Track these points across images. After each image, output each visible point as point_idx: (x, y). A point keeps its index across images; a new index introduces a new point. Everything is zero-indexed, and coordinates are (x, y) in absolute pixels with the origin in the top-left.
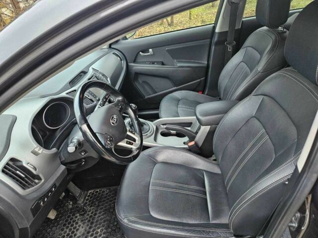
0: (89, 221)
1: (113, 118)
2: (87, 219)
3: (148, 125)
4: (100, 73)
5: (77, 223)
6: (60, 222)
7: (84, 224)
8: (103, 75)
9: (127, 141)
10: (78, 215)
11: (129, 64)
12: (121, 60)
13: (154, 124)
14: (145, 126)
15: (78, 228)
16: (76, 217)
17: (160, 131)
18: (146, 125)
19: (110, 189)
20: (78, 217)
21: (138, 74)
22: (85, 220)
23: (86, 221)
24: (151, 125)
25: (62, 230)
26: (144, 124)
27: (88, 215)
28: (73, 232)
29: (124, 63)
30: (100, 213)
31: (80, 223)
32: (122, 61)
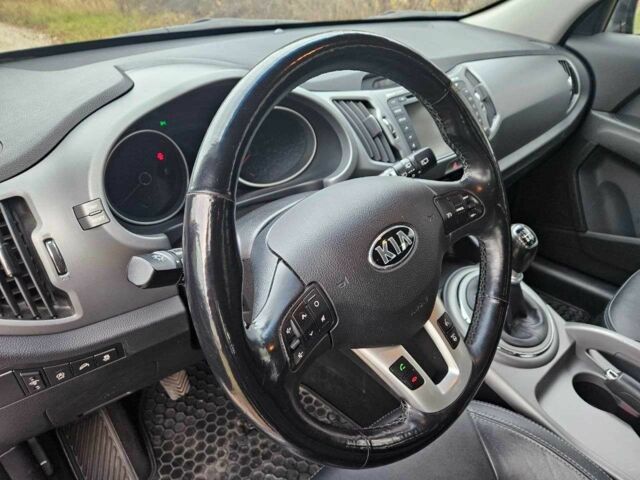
0: (244, 461)
1: (393, 234)
2: (245, 451)
3: (545, 323)
4: (481, 90)
5: (221, 443)
6: (199, 411)
7: (232, 456)
8: (487, 100)
9: (402, 360)
10: (239, 423)
11: (594, 113)
12: (575, 90)
13: (569, 333)
14: (530, 321)
15: (215, 455)
16: (232, 426)
17: (578, 369)
18: (536, 317)
19: (338, 418)
20: (235, 430)
21: (606, 153)
22: (240, 450)
23: (241, 455)
24: (557, 330)
25: (189, 432)
26: (533, 311)
27: (254, 443)
28: (200, 457)
29: (578, 103)
30: (276, 463)
31: (226, 449)
32: (576, 97)
